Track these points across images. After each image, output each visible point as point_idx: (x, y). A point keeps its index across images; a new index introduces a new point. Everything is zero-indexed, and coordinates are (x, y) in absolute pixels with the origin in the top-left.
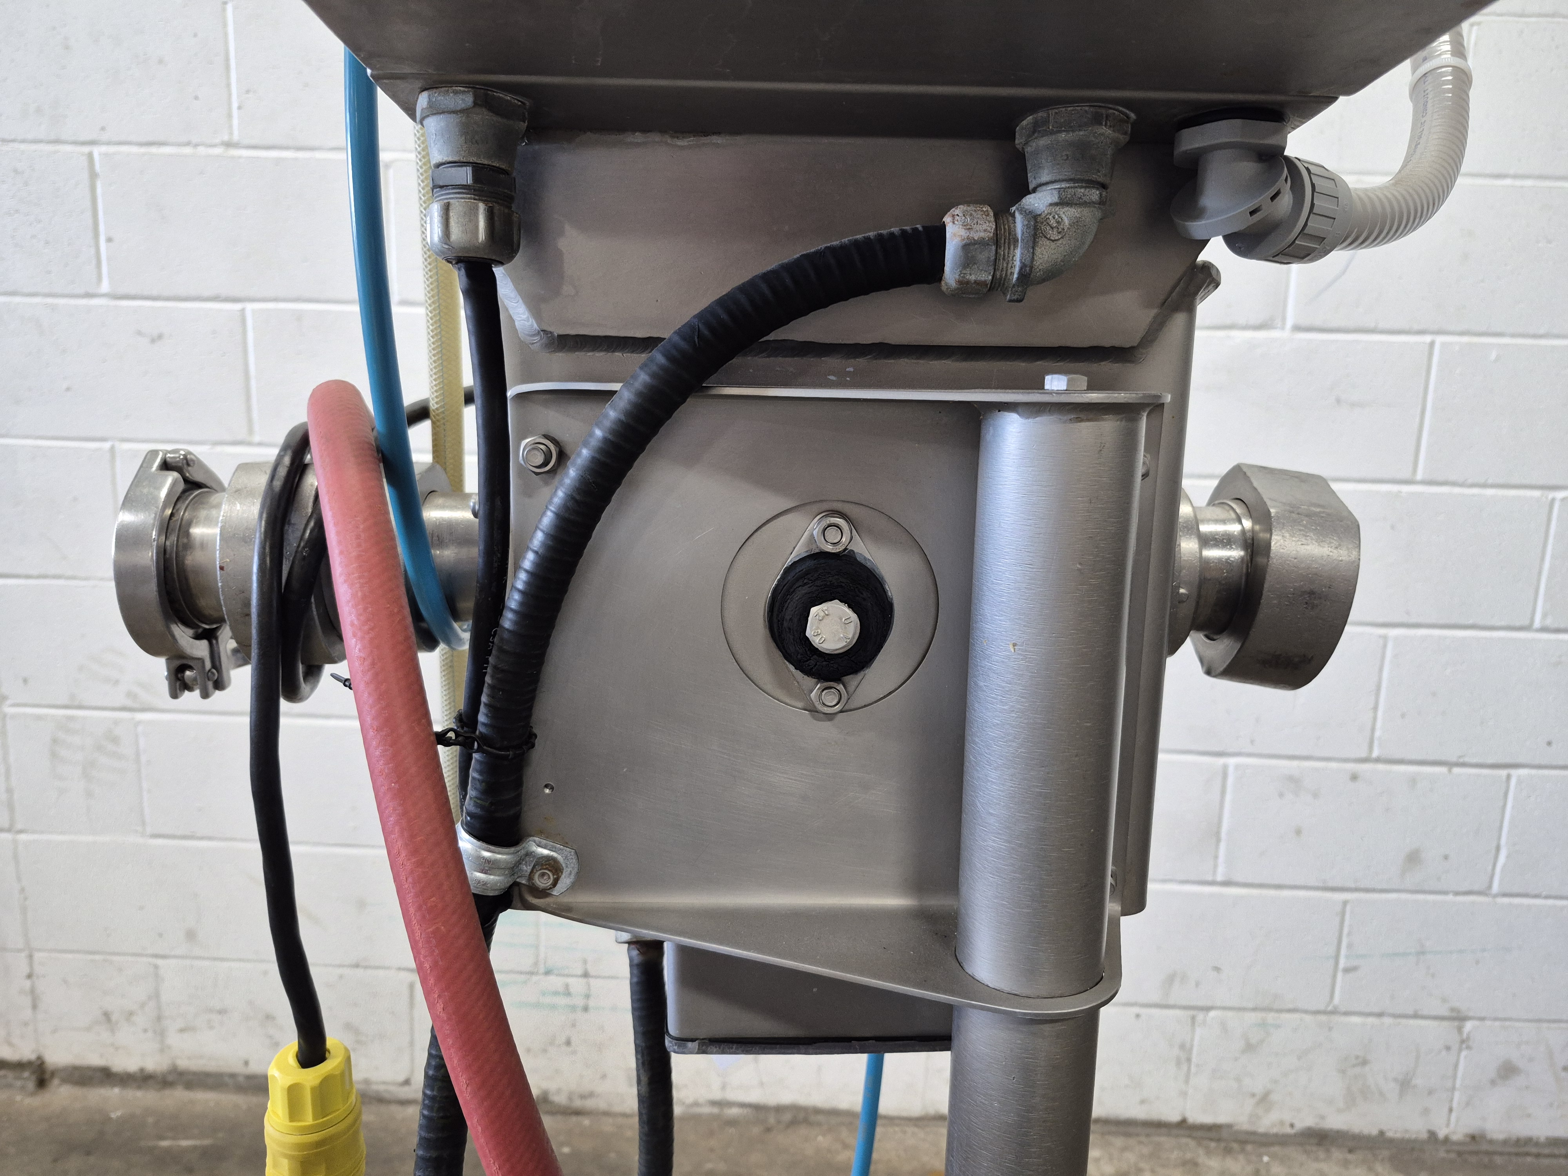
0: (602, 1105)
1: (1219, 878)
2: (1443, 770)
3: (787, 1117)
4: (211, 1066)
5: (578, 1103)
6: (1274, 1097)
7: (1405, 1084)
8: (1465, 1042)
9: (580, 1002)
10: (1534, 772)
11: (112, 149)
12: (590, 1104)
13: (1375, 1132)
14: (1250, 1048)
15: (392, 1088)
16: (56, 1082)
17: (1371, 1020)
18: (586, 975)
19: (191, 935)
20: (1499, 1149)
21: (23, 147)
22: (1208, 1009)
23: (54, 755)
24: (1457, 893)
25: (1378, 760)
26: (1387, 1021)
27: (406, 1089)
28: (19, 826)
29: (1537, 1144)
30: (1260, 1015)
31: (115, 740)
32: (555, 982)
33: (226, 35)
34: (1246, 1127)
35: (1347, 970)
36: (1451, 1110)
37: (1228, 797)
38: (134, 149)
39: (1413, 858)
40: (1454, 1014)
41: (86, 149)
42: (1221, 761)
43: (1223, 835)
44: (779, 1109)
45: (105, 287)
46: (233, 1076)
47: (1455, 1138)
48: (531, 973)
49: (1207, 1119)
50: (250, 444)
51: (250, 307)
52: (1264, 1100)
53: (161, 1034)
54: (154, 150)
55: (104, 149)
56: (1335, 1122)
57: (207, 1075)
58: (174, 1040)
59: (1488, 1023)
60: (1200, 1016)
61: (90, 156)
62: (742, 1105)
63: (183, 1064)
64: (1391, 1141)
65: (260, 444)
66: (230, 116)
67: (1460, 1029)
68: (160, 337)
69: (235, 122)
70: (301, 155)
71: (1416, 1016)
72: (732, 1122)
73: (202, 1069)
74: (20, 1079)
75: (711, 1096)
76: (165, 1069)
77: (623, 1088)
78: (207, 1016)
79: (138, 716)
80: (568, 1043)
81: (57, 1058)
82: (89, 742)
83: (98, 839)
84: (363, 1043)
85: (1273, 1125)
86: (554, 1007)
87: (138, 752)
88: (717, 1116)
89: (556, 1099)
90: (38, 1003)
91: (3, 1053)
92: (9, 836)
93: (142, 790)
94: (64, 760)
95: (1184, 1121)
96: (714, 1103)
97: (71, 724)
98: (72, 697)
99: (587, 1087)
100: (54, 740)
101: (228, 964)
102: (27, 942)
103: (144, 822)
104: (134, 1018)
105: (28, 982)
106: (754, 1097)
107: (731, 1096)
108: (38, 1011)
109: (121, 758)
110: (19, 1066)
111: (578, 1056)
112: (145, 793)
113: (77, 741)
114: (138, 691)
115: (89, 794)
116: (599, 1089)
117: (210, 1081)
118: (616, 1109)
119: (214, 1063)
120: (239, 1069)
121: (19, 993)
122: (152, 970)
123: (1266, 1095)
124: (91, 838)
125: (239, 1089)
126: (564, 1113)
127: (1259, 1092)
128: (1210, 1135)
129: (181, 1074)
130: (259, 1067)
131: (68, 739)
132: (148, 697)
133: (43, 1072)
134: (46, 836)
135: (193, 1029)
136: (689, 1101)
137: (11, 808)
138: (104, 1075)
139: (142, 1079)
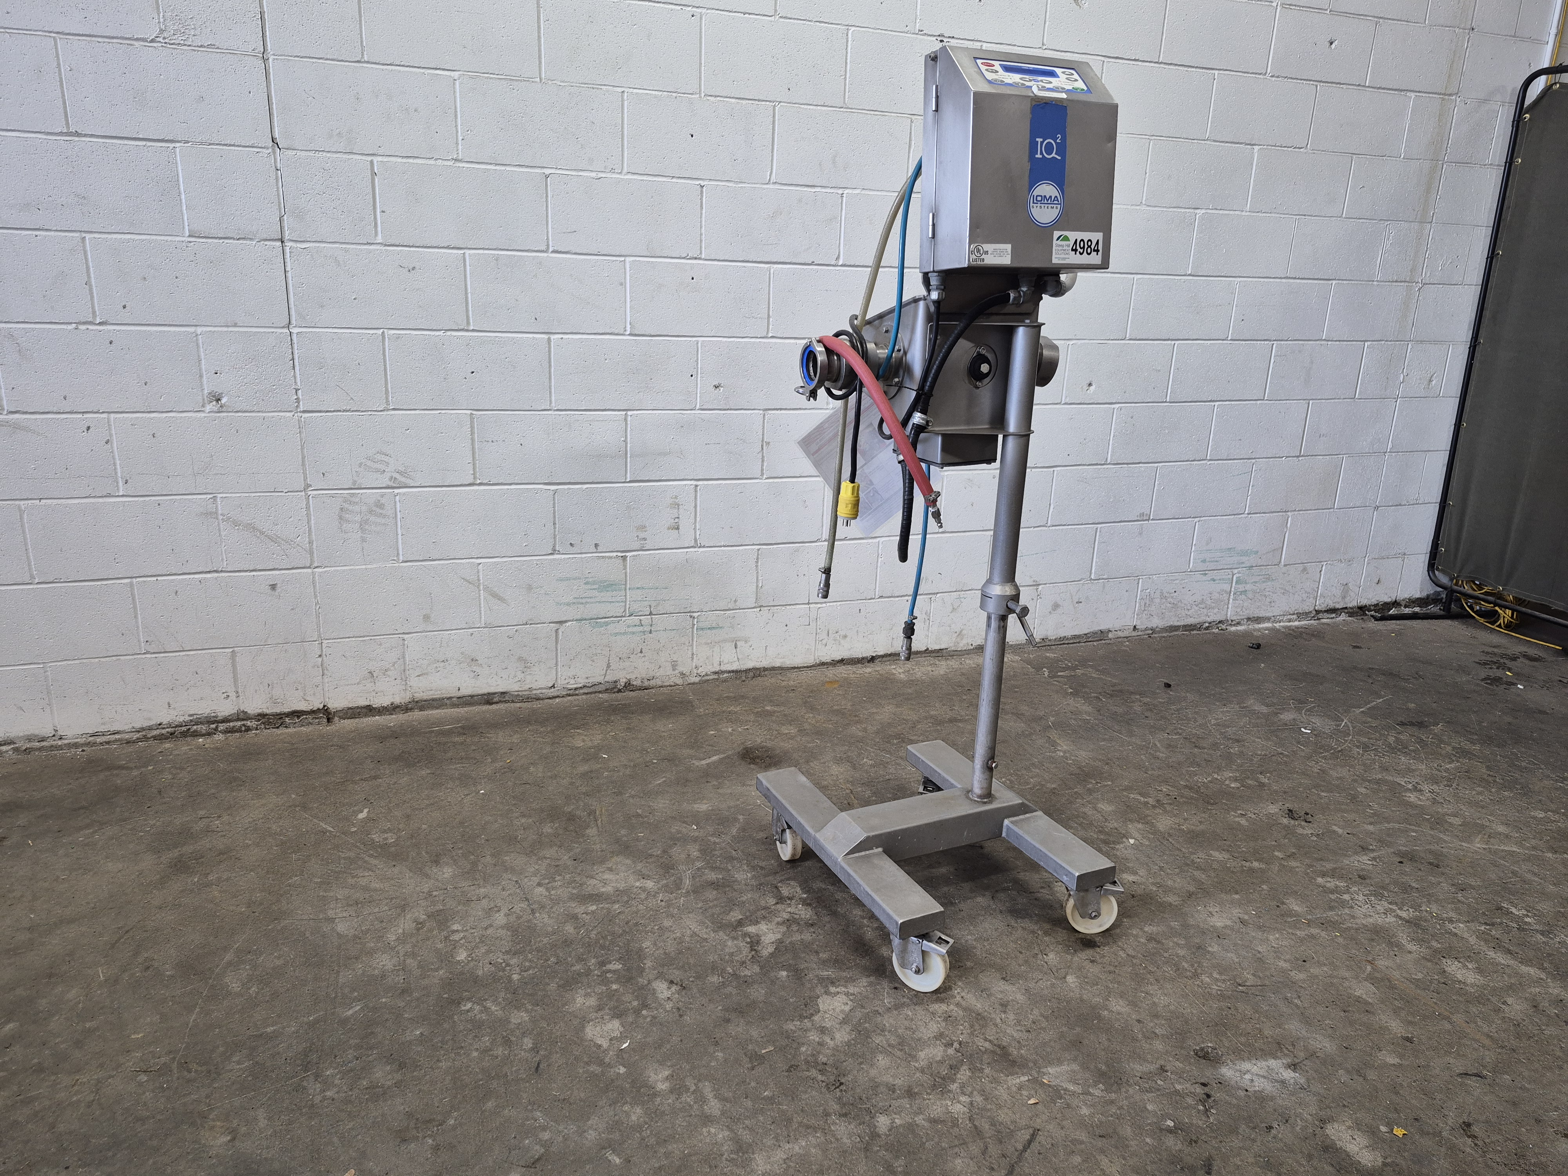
0: (660, 683)
3: (751, 674)
4: (437, 695)
5: (646, 683)
6: (964, 632)
9: (647, 629)
11: (386, 159)
12: (652, 683)
15: (543, 691)
16: (336, 719)
18: (651, 614)
19: (426, 618)
21: (329, 155)
22: (938, 593)
23: (341, 518)
24: (1034, 527)
27: (553, 690)
28: (316, 565)
30: (958, 593)
31: (381, 506)
32: (635, 620)
33: (455, 97)
34: (953, 648)
38: (400, 160)
41: (369, 158)
44: (747, 671)
45: (379, 239)
46: (450, 698)
48: (621, 617)
49: (937, 647)
50: (467, 330)
51: (468, 252)
52: (960, 634)
53: (405, 680)
54: (411, 161)
55: (380, 159)
58: (414, 682)
59: (1048, 585)
61: (372, 162)
62: (729, 672)
63: (419, 696)
65: (473, 330)
66: (457, 143)
68: (414, 268)
69: (460, 147)
70: (498, 168)
72: (725, 681)
73: (431, 697)
74: (318, 718)
75: (714, 670)
76: (407, 700)
77: (669, 672)
78: (435, 665)
79: (396, 491)
80: (641, 652)
81: (336, 703)
82: (364, 508)
83: (369, 567)
84: (529, 668)
85: (964, 646)
86: (634, 633)
87: (396, 512)
88: (717, 679)
89: (634, 683)
90: (325, 672)
91: (303, 706)
92: (309, 570)
93: (397, 535)
94: (348, 521)
95: (928, 649)
96: (715, 673)
97: (353, 499)
98: (355, 482)
99: (651, 674)
100: (342, 509)
101: (448, 632)
102: (319, 636)
103: (398, 554)
104: (388, 673)
105: (320, 659)
106: (735, 667)
107: (724, 668)
108: (325, 677)
109: (384, 516)
110: (312, 712)
111: (647, 658)
112: (400, 536)
113: (357, 508)
114: (397, 476)
115: (363, 540)
116: (658, 674)
117: (435, 703)
118: (665, 684)
119: (439, 692)
120: (455, 693)
121: (313, 667)
122: (401, 642)
123: (961, 632)
124: (364, 567)
125: (454, 706)
126: (640, 689)
127: (958, 630)
128: (938, 655)
129: (417, 702)
130: (466, 691)
131: (351, 508)
132: (403, 479)
133: (329, 713)
134: (333, 569)
135: (426, 674)
136: (704, 673)
137: (311, 553)
138: (369, 710)
139: (393, 709)
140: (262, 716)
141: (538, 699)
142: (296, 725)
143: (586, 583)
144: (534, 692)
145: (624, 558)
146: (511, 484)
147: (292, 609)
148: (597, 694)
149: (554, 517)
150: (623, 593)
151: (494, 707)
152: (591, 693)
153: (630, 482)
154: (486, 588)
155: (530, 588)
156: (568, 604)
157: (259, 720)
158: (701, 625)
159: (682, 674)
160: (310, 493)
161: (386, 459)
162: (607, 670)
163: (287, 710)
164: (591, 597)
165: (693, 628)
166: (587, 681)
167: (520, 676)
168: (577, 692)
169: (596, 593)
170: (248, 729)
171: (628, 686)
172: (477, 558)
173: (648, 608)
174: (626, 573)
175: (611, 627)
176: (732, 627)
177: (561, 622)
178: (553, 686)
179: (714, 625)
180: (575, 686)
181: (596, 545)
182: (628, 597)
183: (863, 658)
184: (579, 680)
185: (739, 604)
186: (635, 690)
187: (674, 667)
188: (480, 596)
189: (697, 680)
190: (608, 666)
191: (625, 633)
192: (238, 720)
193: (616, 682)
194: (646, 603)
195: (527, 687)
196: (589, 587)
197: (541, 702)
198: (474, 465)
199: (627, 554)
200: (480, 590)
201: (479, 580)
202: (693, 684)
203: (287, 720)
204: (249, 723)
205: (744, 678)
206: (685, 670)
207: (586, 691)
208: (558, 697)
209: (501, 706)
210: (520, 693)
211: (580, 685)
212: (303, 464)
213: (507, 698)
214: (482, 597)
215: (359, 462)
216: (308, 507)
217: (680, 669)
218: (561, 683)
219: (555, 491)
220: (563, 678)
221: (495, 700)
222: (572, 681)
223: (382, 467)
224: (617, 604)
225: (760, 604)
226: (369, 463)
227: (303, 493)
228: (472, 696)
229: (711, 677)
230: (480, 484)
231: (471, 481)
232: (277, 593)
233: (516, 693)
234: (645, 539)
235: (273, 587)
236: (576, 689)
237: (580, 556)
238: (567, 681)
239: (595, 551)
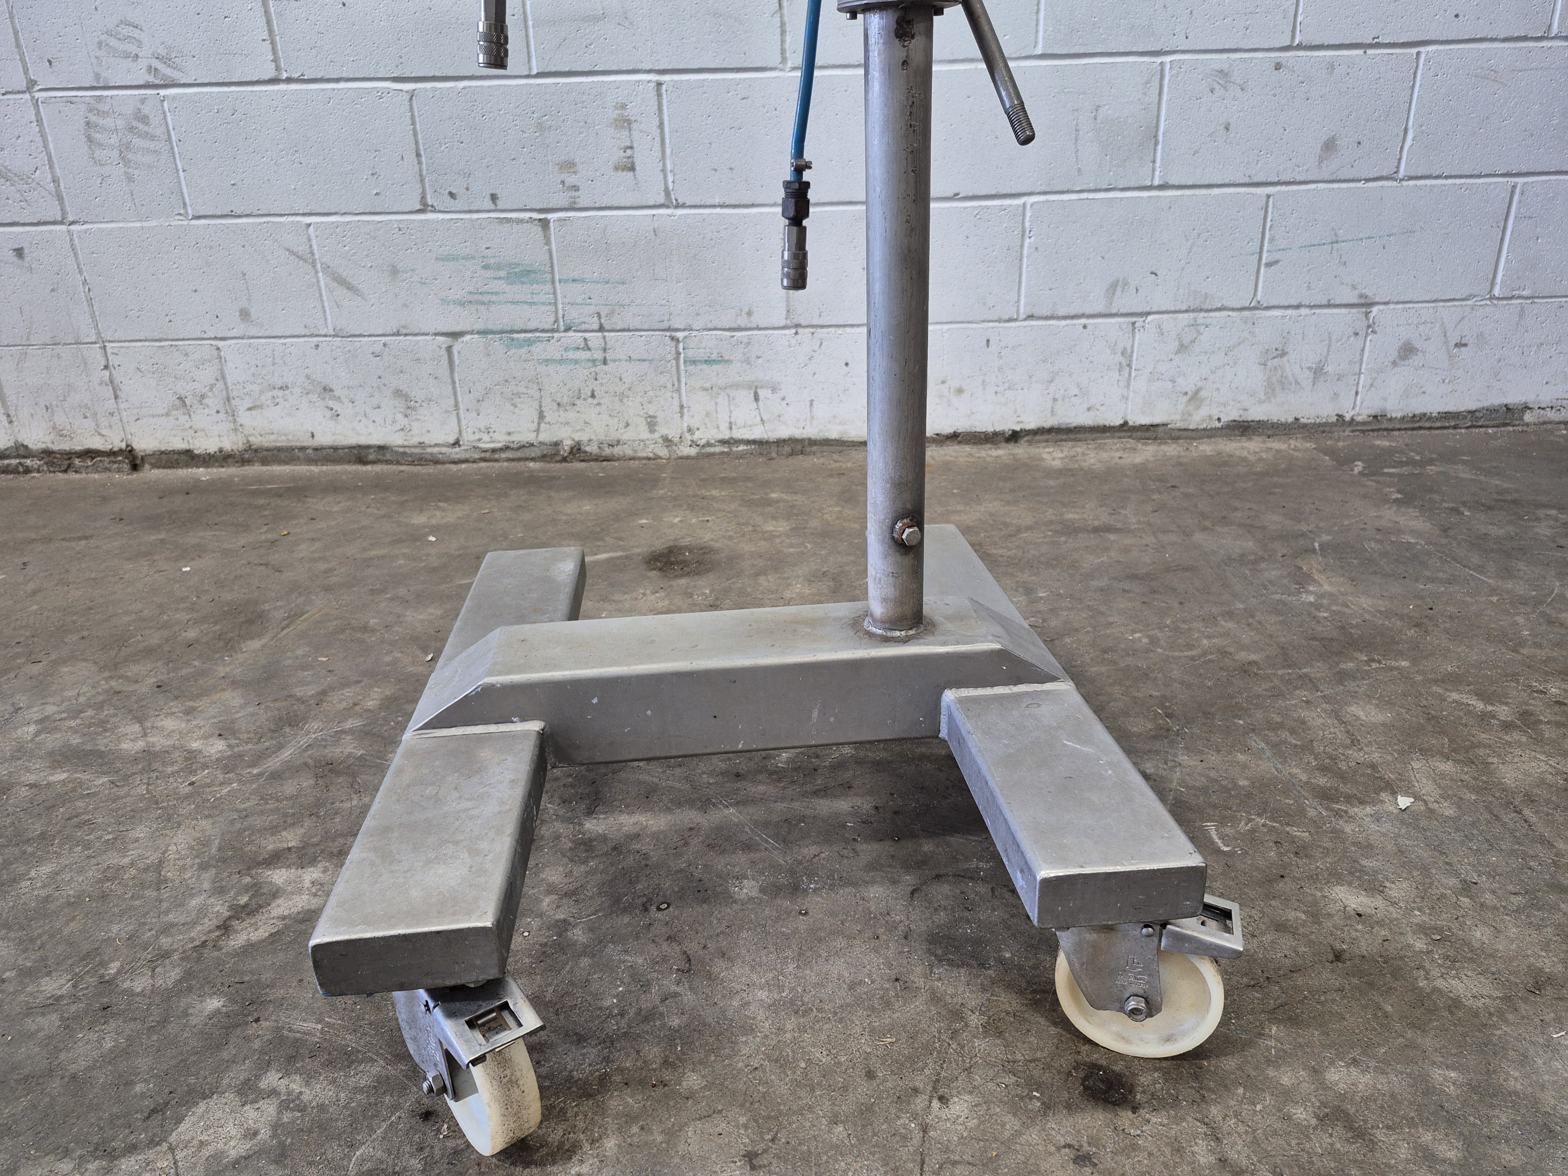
0: (630, 452)
1: (1156, 182)
2: (1360, 52)
3: (787, 449)
4: (282, 442)
5: (607, 451)
6: (1203, 394)
7: (1318, 372)
8: (1371, 328)
9: (599, 355)
10: (1441, 47)
12: (617, 451)
13: (1290, 420)
14: (1182, 348)
15: (443, 450)
16: (146, 466)
17: (1289, 312)
18: (601, 329)
19: (245, 314)
20: (1398, 426)
22: (1148, 314)
23: (90, 139)
24: (1367, 180)
25: (1300, 47)
26: (1304, 311)
27: (456, 448)
28: (71, 218)
29: (1430, 419)
30: (1192, 315)
31: (145, 120)
32: (575, 338)
34: (1180, 425)
35: (1269, 265)
36: (1357, 393)
37: (1165, 98)
39: (1330, 146)
40: (1363, 301)
42: (1159, 60)
43: (1161, 138)
44: (779, 443)
46: (302, 449)
47: (1359, 419)
48: (552, 331)
49: (1146, 420)
52: (1195, 397)
53: (233, 414)
56: (1257, 413)
57: (279, 449)
58: (244, 418)
59: (1392, 306)
60: (1140, 321)
62: (748, 442)
63: (257, 441)
64: (1305, 426)
67: (1367, 314)
71: (1329, 306)
72: (741, 456)
73: (274, 444)
74: (115, 462)
75: (720, 436)
76: (241, 447)
77: (645, 435)
78: (271, 393)
79: (163, 92)
80: (593, 396)
81: (144, 444)
82: (121, 123)
83: (145, 224)
84: (414, 409)
85: (1203, 421)
86: (576, 362)
87: (168, 131)
88: (728, 454)
89: (588, 449)
90: (119, 393)
91: (97, 444)
92: (63, 228)
93: (178, 171)
94: (100, 145)
95: (1126, 423)
96: (723, 442)
97: (100, 106)
98: (97, 76)
99: (614, 436)
100: (88, 123)
101: (282, 341)
102: (99, 334)
103: (185, 204)
104: (206, 401)
105: (107, 373)
106: (757, 433)
107: (738, 434)
108: (120, 401)
109: (153, 138)
110: (112, 453)
111: (603, 407)
112: (181, 173)
113: (108, 122)
114: (156, 64)
115: (130, 179)
116: (625, 437)
117: (283, 455)
118: (640, 455)
119: (284, 438)
120: (307, 442)
121: (101, 384)
122: (215, 353)
123: (1197, 392)
124: (138, 224)
125: (310, 461)
126: (596, 460)
127: (1191, 389)
128: (1147, 435)
129: (256, 451)
130: (325, 439)
131: (101, 122)
132: (168, 72)
133: (135, 458)
134: (96, 226)
135: (260, 407)
136: (702, 442)
137: (60, 198)
138: (189, 458)
139: (223, 458)
140: (47, 453)
141: (437, 462)
142: (90, 470)
143: (486, 267)
144: (429, 450)
145: (545, 223)
146: (338, 80)
147: (53, 290)
148: (527, 463)
149: (417, 143)
150: (548, 287)
151: (369, 468)
152: (519, 460)
153: (540, 75)
154: (326, 268)
155: (394, 271)
156: (462, 304)
157: (43, 458)
158: (691, 353)
159: (667, 441)
160: (37, 95)
161: (136, 33)
162: (539, 424)
163: (78, 448)
164: (497, 293)
165: (677, 359)
166: (509, 438)
167: (402, 421)
168: (497, 456)
169: (501, 285)
170: (27, 471)
171: (577, 452)
172: (304, 215)
173: (596, 319)
174: (550, 252)
175: (538, 350)
176: (747, 361)
177: (455, 335)
178: (457, 443)
179: (714, 356)
180: (492, 446)
181: (494, 198)
182: (559, 296)
183: (995, 434)
184: (497, 436)
185: (756, 320)
186: (589, 461)
187: (652, 424)
188: (318, 282)
189: (693, 451)
190: (541, 416)
191: (561, 361)
192: (18, 456)
193: (556, 444)
194: (592, 309)
195: (415, 441)
196: (489, 273)
197: (439, 467)
198: (273, 43)
199: (550, 216)
200: (317, 272)
201: (313, 254)
202: (688, 458)
203: (77, 462)
204: (28, 462)
205: (774, 455)
206: (673, 433)
207: (511, 456)
208: (466, 461)
209: (378, 468)
210: (407, 450)
211: (500, 445)
212: (18, 45)
213: (388, 457)
214: (322, 283)
215: (96, 40)
216: (39, 121)
217: (663, 430)
218: (468, 437)
219: (412, 95)
220: (470, 430)
221: (372, 457)
222: (486, 438)
223: (133, 49)
224: (543, 308)
225: (795, 321)
226: (113, 42)
227: (27, 96)
228: (335, 449)
229: (718, 449)
230: (289, 80)
231: (271, 73)
232: (26, 265)
233: (401, 450)
234: (576, 188)
235: (19, 252)
236: (494, 451)
237: (468, 216)
238: (477, 437)
239: (492, 207)
